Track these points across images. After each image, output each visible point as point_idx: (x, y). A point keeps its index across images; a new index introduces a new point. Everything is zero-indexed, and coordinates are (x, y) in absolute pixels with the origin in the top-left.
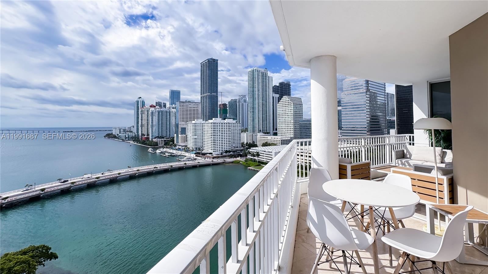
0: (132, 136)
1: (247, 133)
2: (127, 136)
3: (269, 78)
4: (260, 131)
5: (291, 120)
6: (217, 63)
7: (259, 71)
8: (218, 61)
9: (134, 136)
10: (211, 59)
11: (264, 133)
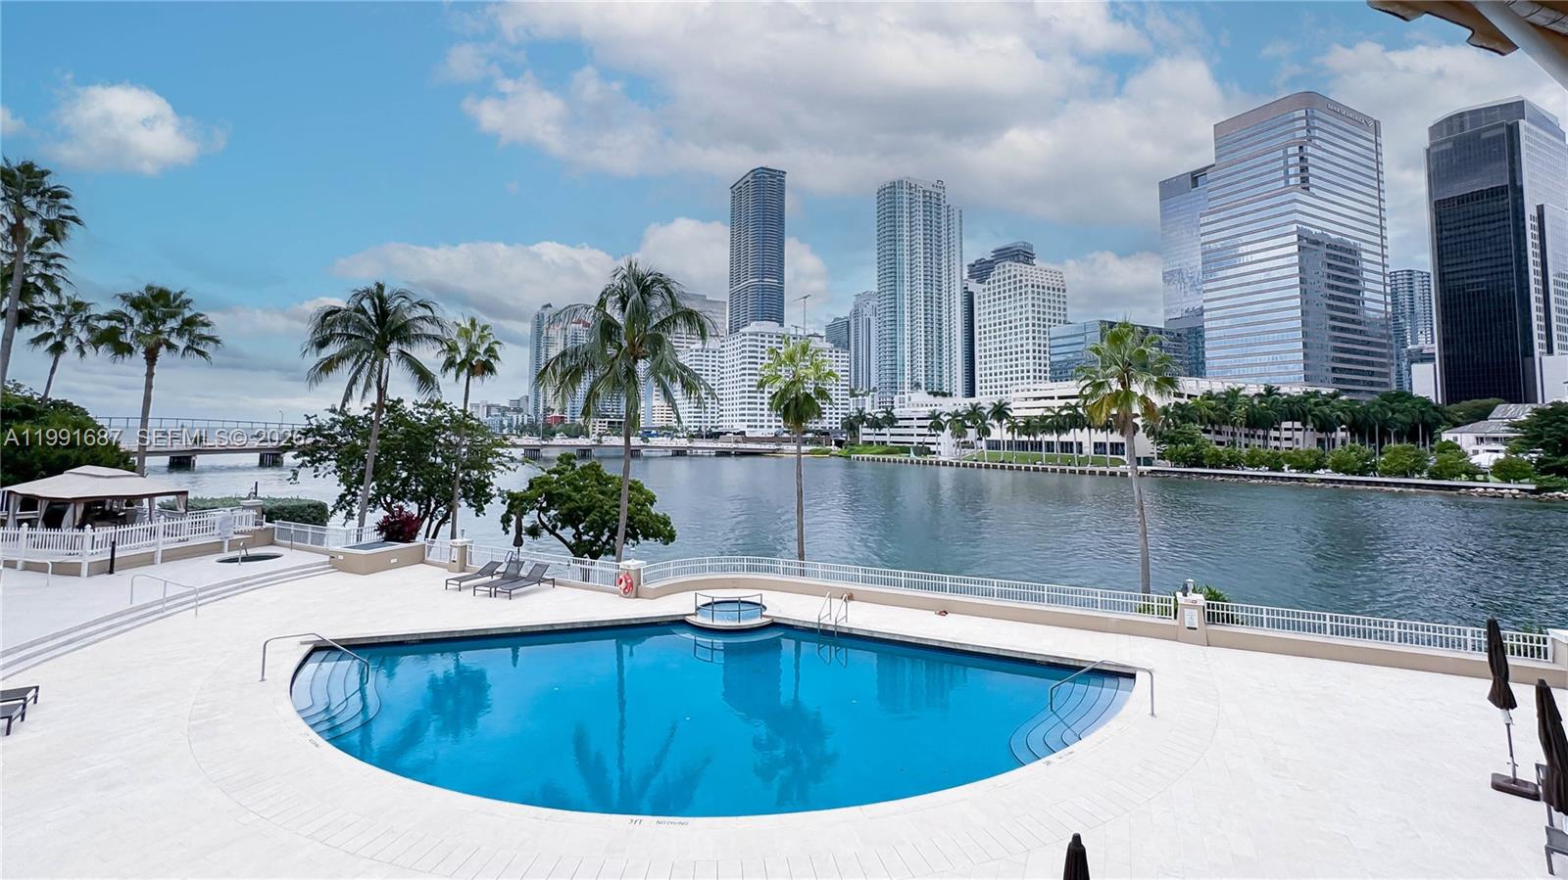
0: (520, 421)
1: (873, 396)
2: (505, 423)
3: (949, 211)
4: (918, 385)
5: (1024, 342)
6: (781, 183)
7: (913, 185)
8: (787, 176)
9: (526, 422)
10: (762, 168)
11: (929, 393)
